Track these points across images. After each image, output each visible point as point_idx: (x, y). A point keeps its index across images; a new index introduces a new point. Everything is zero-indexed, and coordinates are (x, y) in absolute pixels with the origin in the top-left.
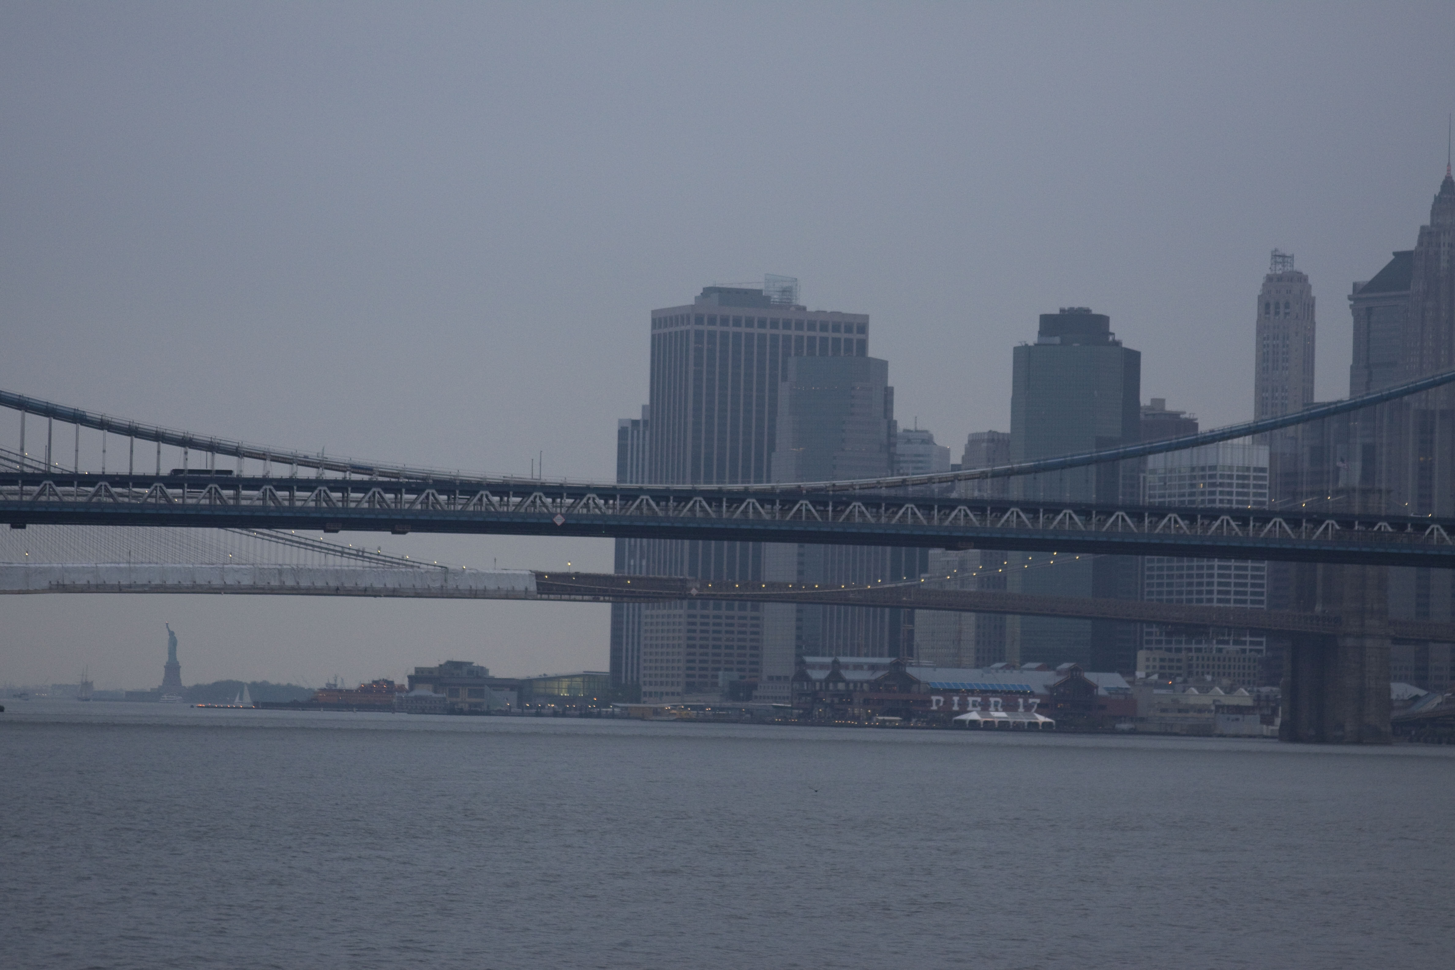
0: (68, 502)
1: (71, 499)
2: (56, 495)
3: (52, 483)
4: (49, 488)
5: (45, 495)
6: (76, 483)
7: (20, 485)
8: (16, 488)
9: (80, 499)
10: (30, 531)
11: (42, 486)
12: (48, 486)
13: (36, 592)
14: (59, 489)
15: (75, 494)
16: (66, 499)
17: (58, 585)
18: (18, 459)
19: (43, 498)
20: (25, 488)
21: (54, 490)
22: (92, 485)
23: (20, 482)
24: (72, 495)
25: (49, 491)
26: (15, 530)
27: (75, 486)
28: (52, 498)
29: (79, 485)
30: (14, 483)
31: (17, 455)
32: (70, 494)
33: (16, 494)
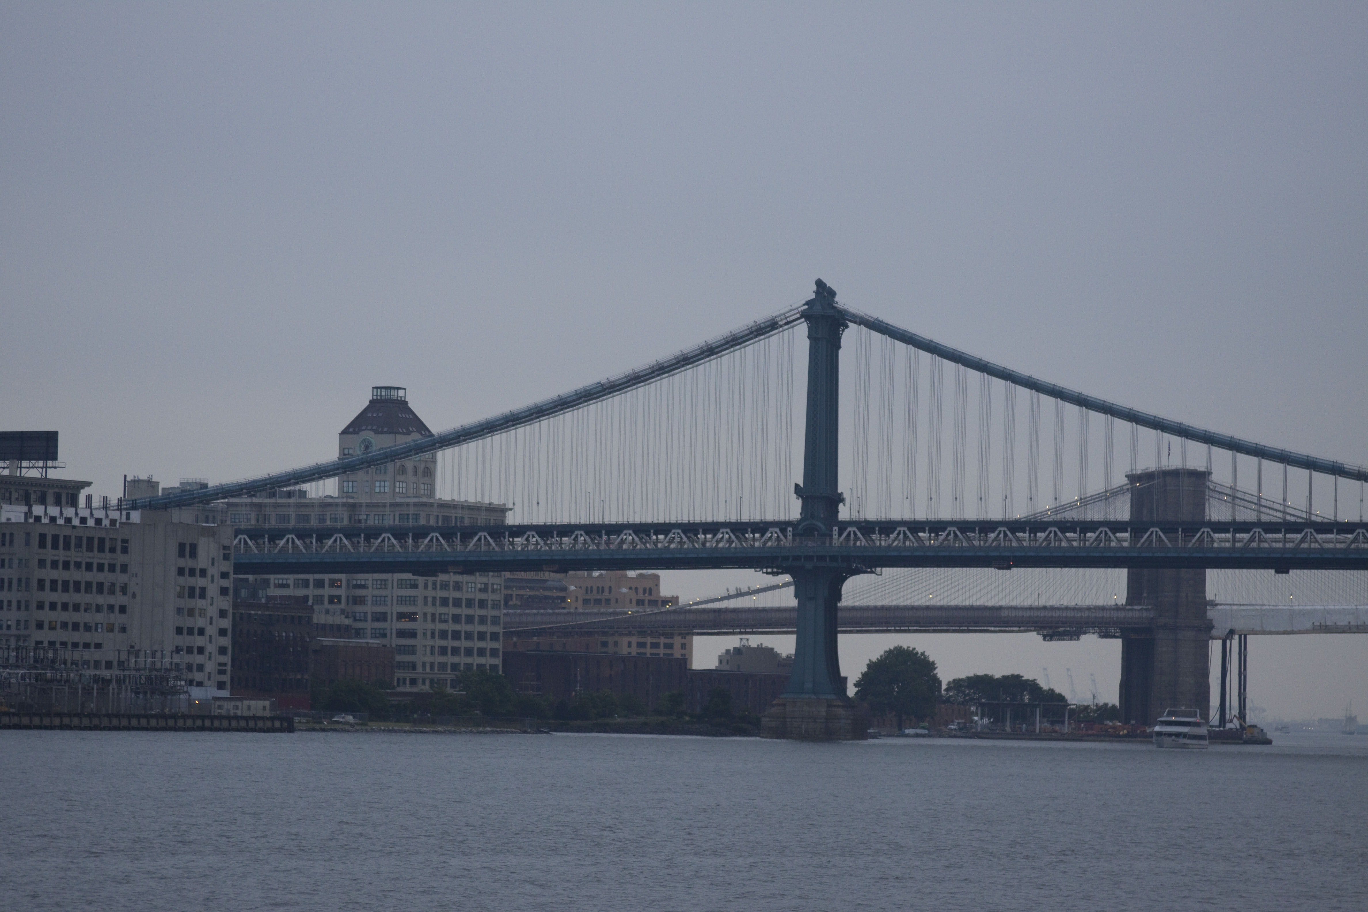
0: (1328, 549)
1: (1331, 546)
2: (1317, 541)
3: (1312, 531)
4: (1311, 536)
5: (1307, 542)
6: (1335, 531)
7: (1283, 533)
8: (1281, 536)
9: (1338, 546)
10: (1294, 576)
11: (1303, 534)
12: (1309, 534)
13: (1300, 632)
14: (1319, 537)
15: (1334, 540)
16: (1327, 546)
17: (1320, 626)
18: (1281, 508)
19: (1305, 545)
20: (1288, 536)
21: (1315, 538)
22: (1351, 532)
23: (1283, 530)
24: (1333, 542)
25: (1310, 538)
26: (1280, 575)
27: (1335, 534)
28: (1313, 545)
29: (1338, 533)
30: (1278, 531)
31: (1281, 504)
32: (1330, 541)
33: (1280, 542)
